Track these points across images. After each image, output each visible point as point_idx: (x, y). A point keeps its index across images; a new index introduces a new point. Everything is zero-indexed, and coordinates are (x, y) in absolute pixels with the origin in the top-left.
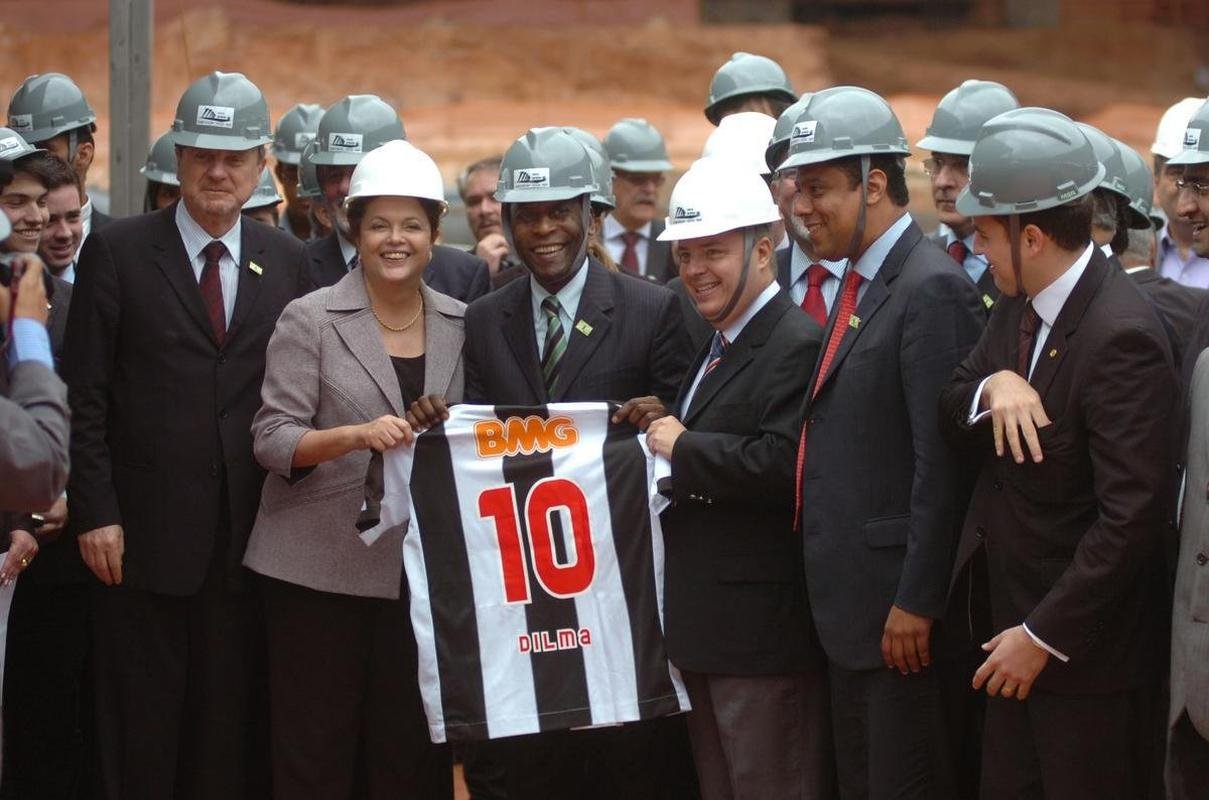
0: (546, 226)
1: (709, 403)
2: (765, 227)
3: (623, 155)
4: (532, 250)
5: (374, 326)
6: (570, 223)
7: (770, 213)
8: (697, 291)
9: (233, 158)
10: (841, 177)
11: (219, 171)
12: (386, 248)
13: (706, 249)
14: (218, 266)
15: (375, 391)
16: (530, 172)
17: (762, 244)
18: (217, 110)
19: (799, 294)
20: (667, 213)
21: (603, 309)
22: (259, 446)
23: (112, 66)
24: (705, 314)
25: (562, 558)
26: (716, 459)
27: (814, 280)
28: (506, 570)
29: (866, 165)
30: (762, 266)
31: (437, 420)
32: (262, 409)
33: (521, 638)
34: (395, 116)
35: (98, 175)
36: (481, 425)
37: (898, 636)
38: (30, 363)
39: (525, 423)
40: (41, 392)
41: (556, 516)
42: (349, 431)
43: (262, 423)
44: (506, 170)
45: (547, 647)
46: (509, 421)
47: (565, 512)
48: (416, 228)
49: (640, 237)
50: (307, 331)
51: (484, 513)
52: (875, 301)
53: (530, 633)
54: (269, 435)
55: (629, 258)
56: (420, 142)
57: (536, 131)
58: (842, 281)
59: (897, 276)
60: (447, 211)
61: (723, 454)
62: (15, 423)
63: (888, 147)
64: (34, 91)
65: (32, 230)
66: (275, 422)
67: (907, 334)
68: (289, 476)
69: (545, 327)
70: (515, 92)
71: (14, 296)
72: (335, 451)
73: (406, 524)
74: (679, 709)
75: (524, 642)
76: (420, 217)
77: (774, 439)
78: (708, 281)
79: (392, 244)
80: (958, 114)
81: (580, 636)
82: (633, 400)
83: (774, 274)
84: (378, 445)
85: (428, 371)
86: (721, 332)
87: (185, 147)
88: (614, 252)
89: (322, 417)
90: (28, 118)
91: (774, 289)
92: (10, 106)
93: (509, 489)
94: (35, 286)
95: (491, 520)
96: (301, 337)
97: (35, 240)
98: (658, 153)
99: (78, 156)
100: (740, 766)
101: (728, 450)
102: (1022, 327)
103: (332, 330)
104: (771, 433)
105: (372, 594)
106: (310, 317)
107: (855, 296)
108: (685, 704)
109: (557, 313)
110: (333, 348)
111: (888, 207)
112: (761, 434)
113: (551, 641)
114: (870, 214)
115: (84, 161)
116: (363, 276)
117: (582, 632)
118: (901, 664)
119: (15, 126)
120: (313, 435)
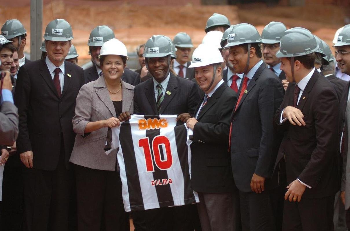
0: (158, 64)
1: (203, 115)
2: (219, 64)
3: (179, 43)
4: (154, 71)
5: (108, 92)
6: (165, 63)
7: (221, 60)
8: (200, 82)
9: (63, 43)
10: (242, 50)
11: (59, 47)
12: (111, 70)
13: (203, 70)
14: (59, 75)
15: (108, 111)
16: (153, 48)
17: (219, 69)
18: (58, 30)
19: (230, 83)
20: (191, 60)
21: (174, 87)
22: (75, 127)
23: (31, 17)
24: (202, 89)
25: (163, 159)
26: (207, 130)
27: (234, 79)
28: (147, 162)
29: (249, 46)
30: (219, 75)
31: (127, 119)
32: (75, 116)
33: (152, 182)
34: (112, 31)
35: (27, 49)
36: (140, 121)
37: (255, 182)
38: (7, 102)
39: (153, 120)
40: (10, 110)
41: (161, 147)
42: (101, 122)
43: (75, 120)
44: (146, 47)
45: (160, 184)
46: (148, 119)
47: (164, 145)
48: (119, 64)
49: (184, 67)
50: (88, 93)
51: (140, 146)
52: (252, 85)
53: (154, 180)
54: (77, 123)
55: (181, 73)
56: (120, 39)
57: (155, 36)
58: (243, 80)
59: (258, 78)
60: (128, 59)
61: (208, 129)
62: (3, 119)
63: (256, 41)
64: (8, 24)
65: (9, 65)
66: (79, 120)
67: (260, 95)
68: (83, 135)
69: (158, 93)
70: (148, 25)
71: (2, 83)
72: (97, 128)
73: (118, 149)
74: (196, 202)
75: (153, 183)
76: (120, 61)
77: (223, 125)
78: (203, 79)
79: (112, 69)
80: (269, 31)
81: (169, 181)
82: (182, 114)
83: (222, 77)
84: (110, 126)
85: (123, 105)
86: (207, 94)
87: (48, 41)
88: (176, 71)
89: (93, 118)
90: (7, 32)
91: (222, 82)
92: (2, 29)
93: (147, 139)
94: (8, 80)
95: (142, 148)
96: (86, 95)
97: (10, 67)
98: (189, 42)
99: (21, 43)
100: (213, 219)
101: (210, 128)
102: (295, 92)
103: (95, 93)
104: (222, 123)
105: (107, 170)
106: (89, 89)
107: (246, 84)
108: (197, 200)
109: (161, 89)
110: (96, 99)
111: (256, 58)
112: (219, 123)
113: (161, 182)
114: (251, 60)
115: (23, 45)
116: (104, 78)
117: (169, 180)
118: (256, 190)
119: (3, 34)
120: (90, 124)
